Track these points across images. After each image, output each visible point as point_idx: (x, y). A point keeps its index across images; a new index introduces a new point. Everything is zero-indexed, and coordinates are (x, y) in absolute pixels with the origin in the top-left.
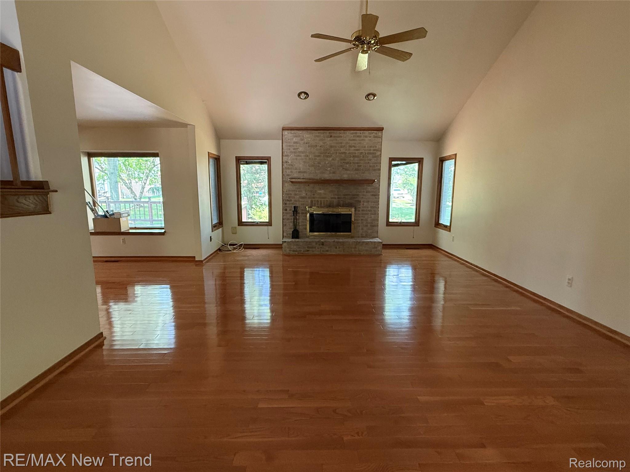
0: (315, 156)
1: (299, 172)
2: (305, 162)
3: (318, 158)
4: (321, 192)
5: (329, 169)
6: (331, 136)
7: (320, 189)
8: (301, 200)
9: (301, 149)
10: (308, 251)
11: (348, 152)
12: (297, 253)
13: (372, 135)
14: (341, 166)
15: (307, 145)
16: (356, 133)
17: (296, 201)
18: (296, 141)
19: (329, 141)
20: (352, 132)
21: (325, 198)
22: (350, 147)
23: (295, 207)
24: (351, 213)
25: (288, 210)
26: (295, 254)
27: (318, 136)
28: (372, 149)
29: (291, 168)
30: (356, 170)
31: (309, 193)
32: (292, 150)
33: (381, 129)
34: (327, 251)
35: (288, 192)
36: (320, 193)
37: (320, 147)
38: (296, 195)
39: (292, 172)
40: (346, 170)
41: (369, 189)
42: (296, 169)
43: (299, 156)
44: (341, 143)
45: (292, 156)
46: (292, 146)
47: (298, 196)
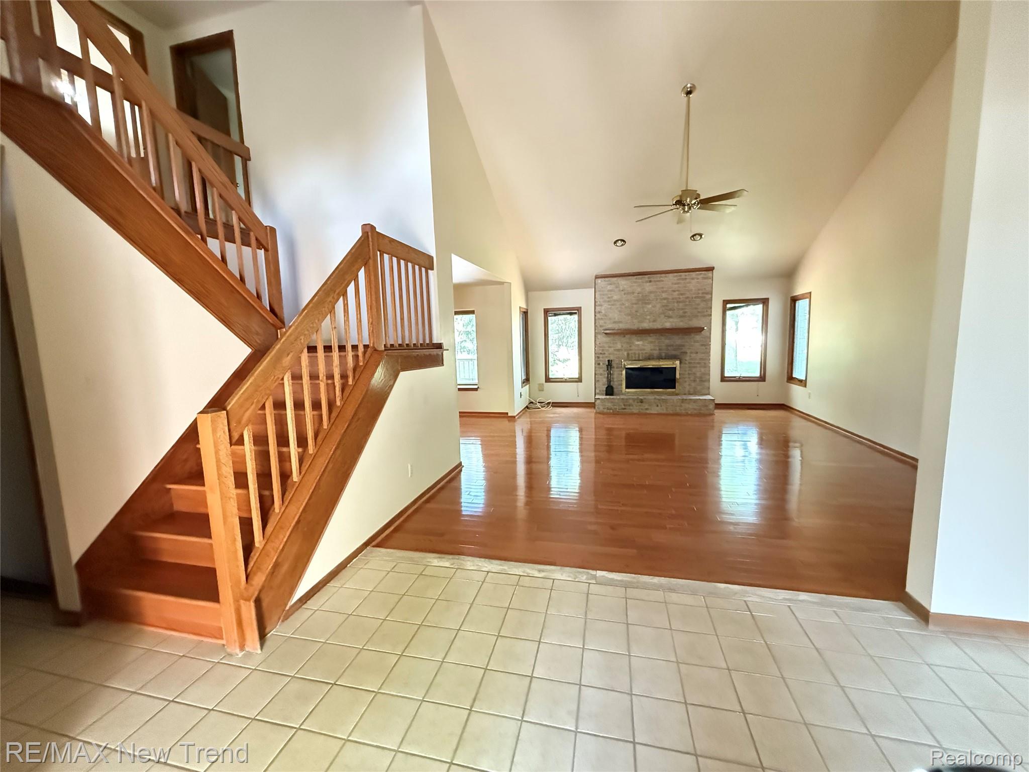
0: (633, 304)
1: (615, 322)
2: (620, 311)
3: (635, 306)
4: (638, 343)
5: (648, 317)
6: (650, 281)
7: (638, 340)
8: (615, 352)
9: (615, 297)
10: (625, 409)
11: (670, 297)
12: (611, 411)
13: (700, 277)
14: (664, 313)
15: (623, 292)
16: (681, 276)
17: (610, 354)
18: (611, 289)
19: (648, 287)
20: (676, 274)
21: (644, 350)
22: (674, 291)
23: (609, 361)
24: (675, 366)
25: (601, 364)
26: (610, 412)
27: (635, 282)
28: (700, 292)
29: (605, 319)
30: (681, 317)
31: (625, 345)
32: (606, 298)
33: (711, 269)
34: (647, 409)
35: (601, 345)
36: (638, 345)
37: (638, 294)
38: (610, 347)
39: (605, 323)
40: (670, 317)
41: (698, 337)
42: (610, 319)
43: (613, 305)
44: (663, 288)
45: (606, 305)
46: (606, 295)
47: (612, 349)
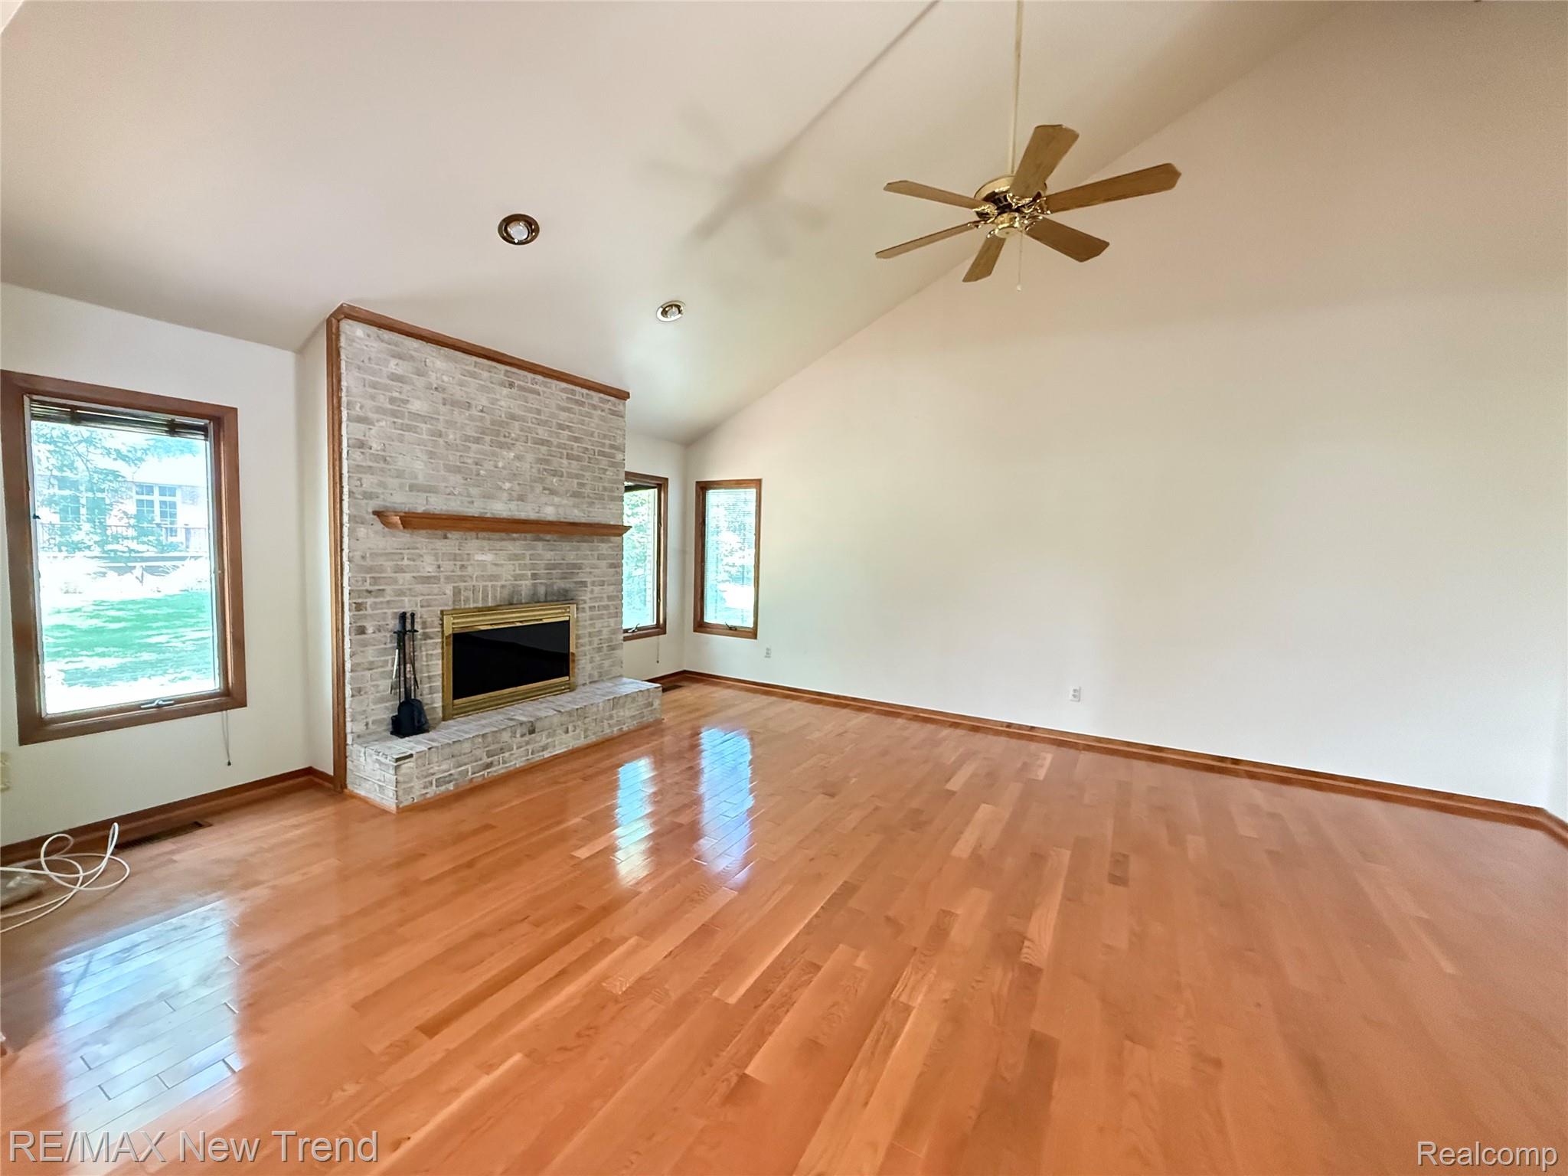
1: (412, 488)
2: (432, 455)
4: (483, 558)
7: (482, 550)
8: (419, 588)
9: (416, 406)
10: (489, 765)
11: (555, 441)
13: (607, 406)
14: (542, 480)
15: (441, 395)
16: (573, 392)
17: (401, 593)
18: (400, 371)
19: (506, 401)
21: (494, 577)
22: (561, 427)
23: (403, 617)
24: (567, 619)
27: (473, 375)
28: (607, 442)
30: (575, 495)
31: (447, 566)
32: (383, 401)
33: (623, 396)
35: (369, 562)
36: (482, 565)
37: (482, 411)
40: (553, 492)
42: (400, 474)
44: (539, 412)
